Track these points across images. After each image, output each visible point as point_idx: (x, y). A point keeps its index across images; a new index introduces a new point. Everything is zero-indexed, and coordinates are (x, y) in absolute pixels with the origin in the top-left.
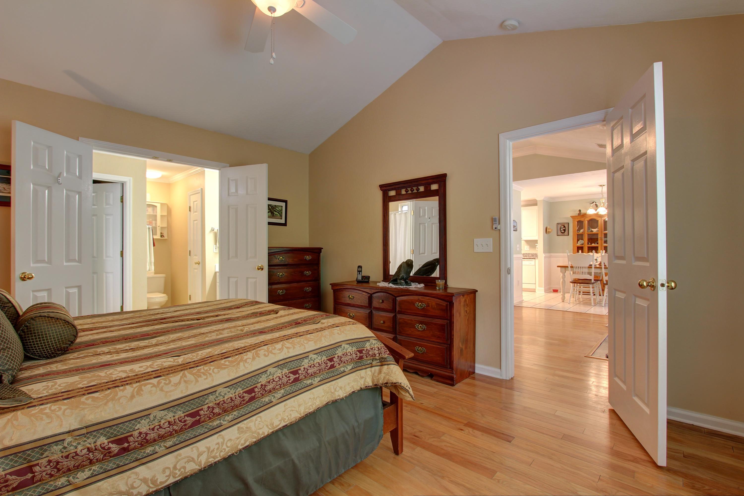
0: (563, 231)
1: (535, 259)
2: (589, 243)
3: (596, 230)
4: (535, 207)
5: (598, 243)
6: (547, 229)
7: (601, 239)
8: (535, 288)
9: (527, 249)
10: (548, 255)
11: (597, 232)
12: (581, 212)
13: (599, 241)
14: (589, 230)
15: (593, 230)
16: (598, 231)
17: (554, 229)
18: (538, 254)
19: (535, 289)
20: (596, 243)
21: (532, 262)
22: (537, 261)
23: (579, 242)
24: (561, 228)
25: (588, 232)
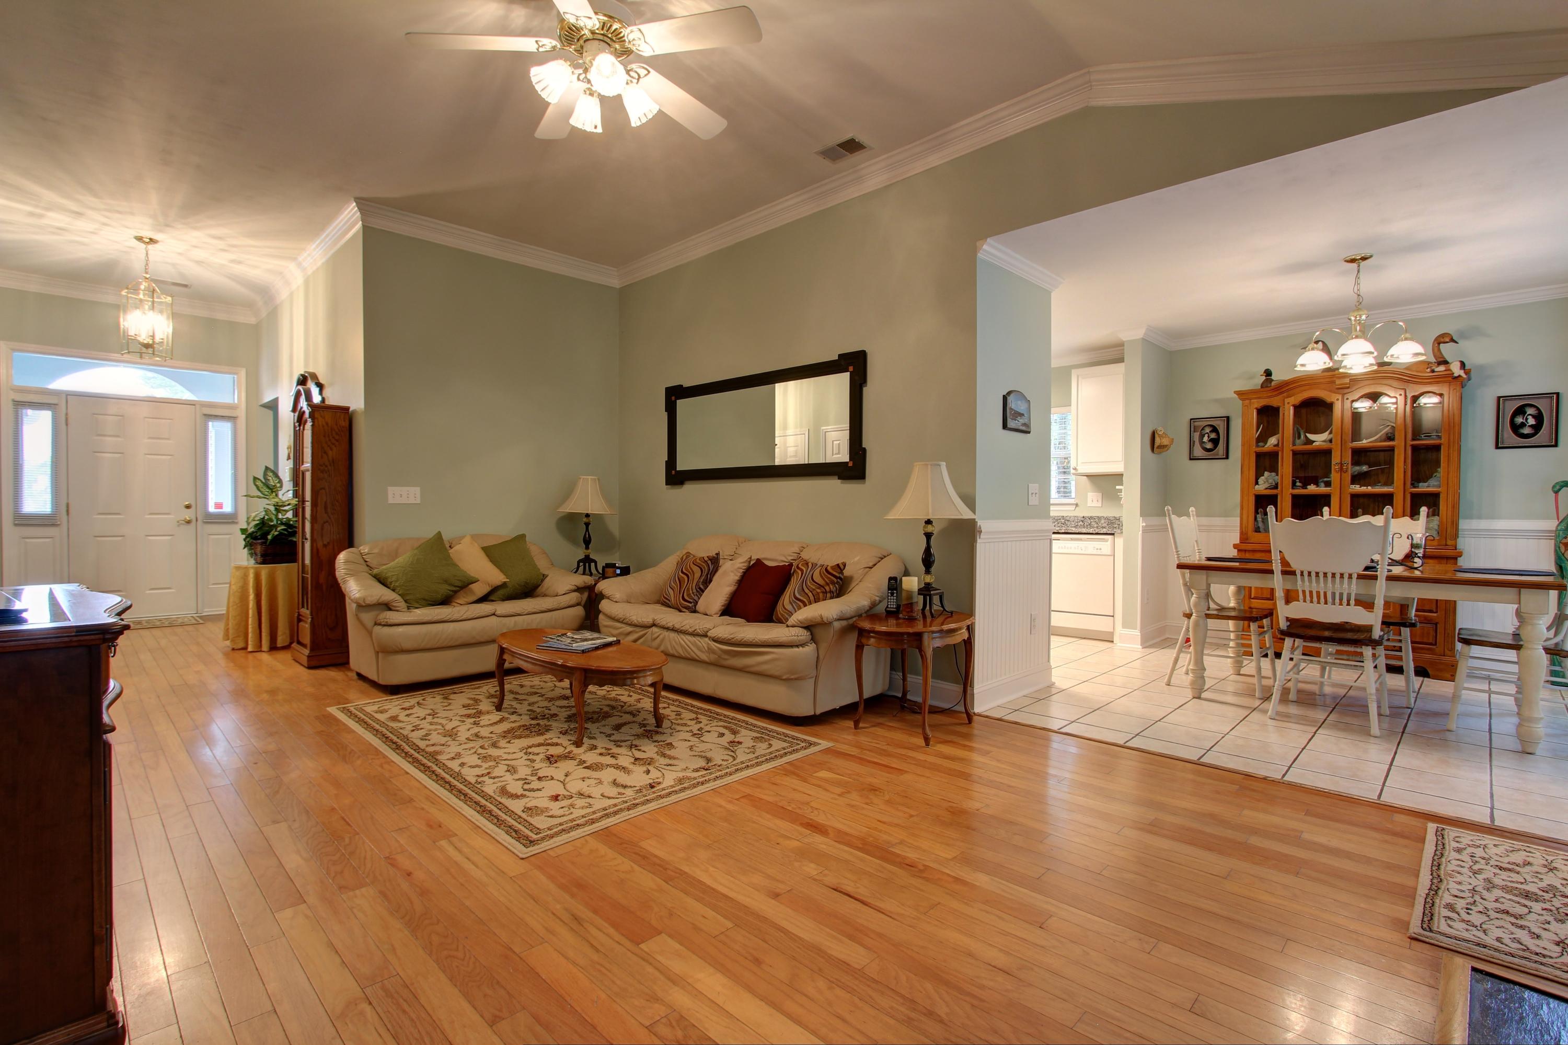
0: (1209, 446)
1: (1113, 534)
2: (1298, 484)
3: (1324, 436)
4: (1120, 367)
5: (1328, 484)
6: (1156, 435)
7: (1341, 469)
8: (1111, 630)
9: (1095, 504)
10: (1155, 521)
11: (1326, 446)
12: (1273, 377)
13: (1335, 477)
14: (1299, 437)
15: (1311, 436)
16: (1331, 441)
17: (1179, 436)
18: (1124, 520)
19: (1112, 634)
20: (1322, 484)
21: (1103, 545)
22: (1119, 541)
23: (1261, 480)
24: (1203, 436)
25: (1294, 444)
